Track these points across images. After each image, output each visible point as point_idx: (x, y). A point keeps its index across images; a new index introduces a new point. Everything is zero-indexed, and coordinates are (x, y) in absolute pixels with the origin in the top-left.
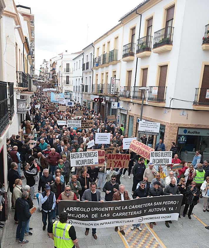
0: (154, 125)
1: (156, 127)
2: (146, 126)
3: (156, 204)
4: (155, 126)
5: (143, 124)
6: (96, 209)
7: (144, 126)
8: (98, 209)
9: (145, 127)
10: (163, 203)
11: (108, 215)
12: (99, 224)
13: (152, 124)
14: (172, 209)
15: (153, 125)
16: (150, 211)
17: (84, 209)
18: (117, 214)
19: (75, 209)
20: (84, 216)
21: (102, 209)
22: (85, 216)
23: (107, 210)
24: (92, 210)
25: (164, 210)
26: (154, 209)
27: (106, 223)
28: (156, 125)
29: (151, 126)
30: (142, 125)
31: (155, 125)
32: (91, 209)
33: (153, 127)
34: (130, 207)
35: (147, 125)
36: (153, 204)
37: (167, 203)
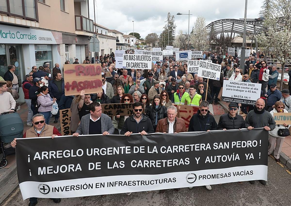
0: (250, 87)
1: (254, 91)
2: (236, 88)
3: (218, 146)
4: (252, 89)
5: (231, 85)
6: (96, 151)
7: (233, 88)
8: (99, 152)
9: (234, 90)
10: (233, 145)
11: (122, 164)
12: (106, 185)
13: (246, 86)
14: (252, 156)
15: (248, 87)
16: (208, 160)
17: (70, 153)
18: (140, 164)
19: (52, 154)
20: (72, 168)
21: (107, 151)
22: (75, 168)
23: (118, 153)
24: (88, 154)
25: (236, 158)
26: (217, 158)
27: (120, 183)
28: (254, 88)
29: (245, 90)
30: (228, 88)
31: (252, 87)
32: (85, 152)
33: (247, 90)
34: (163, 150)
35: (238, 87)
36: (212, 146)
37: (241, 145)
